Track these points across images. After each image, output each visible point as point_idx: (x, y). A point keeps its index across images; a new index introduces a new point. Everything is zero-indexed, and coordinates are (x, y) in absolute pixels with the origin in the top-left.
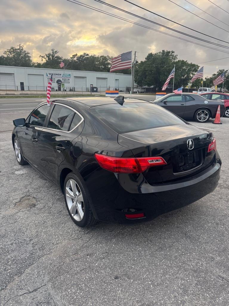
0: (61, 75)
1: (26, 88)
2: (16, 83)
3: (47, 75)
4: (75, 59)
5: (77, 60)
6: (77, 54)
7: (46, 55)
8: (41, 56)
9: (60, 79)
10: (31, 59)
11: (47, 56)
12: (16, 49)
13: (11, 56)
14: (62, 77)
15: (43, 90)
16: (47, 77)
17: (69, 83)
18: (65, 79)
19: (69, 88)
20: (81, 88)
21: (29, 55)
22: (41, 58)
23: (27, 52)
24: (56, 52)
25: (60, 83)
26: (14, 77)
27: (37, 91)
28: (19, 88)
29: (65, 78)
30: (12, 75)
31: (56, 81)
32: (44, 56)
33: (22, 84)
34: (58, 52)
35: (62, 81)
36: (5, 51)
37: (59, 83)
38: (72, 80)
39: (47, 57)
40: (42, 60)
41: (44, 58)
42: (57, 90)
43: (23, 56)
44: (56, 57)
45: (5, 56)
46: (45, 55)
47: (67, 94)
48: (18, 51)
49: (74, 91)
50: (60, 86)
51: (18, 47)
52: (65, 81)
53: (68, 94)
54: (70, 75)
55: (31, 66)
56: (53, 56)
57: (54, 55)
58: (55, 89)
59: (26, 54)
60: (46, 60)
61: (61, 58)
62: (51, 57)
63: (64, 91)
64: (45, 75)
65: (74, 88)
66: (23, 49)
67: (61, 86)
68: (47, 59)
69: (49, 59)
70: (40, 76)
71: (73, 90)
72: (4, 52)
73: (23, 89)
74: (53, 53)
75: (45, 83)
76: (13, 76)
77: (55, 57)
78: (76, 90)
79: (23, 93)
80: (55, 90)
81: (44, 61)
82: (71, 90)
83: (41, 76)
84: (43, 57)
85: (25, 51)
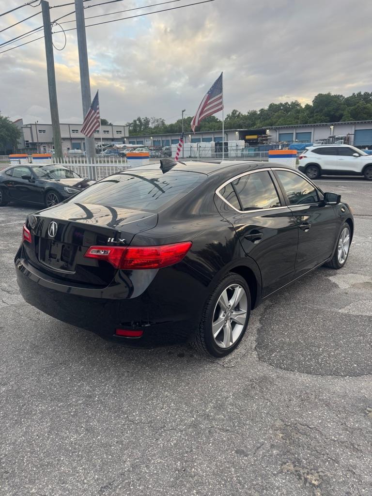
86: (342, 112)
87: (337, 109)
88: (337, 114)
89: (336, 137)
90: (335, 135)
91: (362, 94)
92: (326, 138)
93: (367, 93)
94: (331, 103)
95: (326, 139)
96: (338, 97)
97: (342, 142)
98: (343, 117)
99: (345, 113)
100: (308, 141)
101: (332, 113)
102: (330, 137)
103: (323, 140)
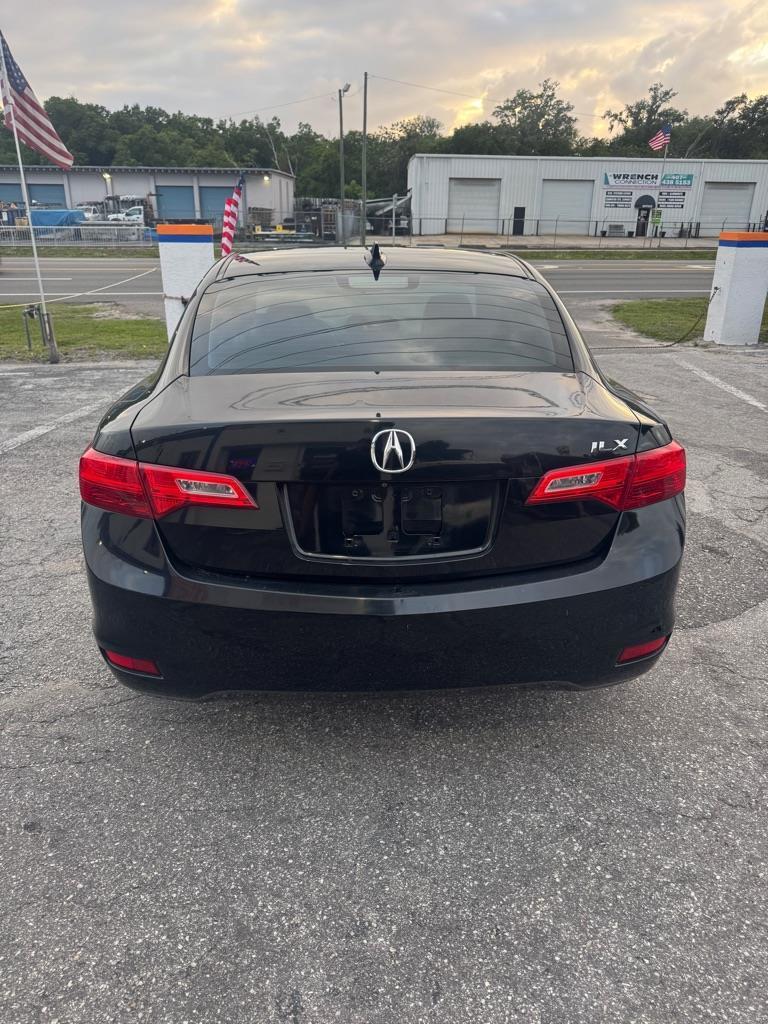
0: (656, 177)
1: (528, 228)
2: (502, 212)
3: (607, 182)
4: (735, 114)
5: (743, 116)
6: (744, 97)
7: (629, 109)
8: (608, 113)
9: (649, 194)
10: (576, 126)
11: (630, 111)
12: (532, 97)
13: (513, 121)
14: (662, 184)
15: (585, 232)
16: (605, 186)
17: (682, 206)
18: (669, 194)
19: (679, 225)
20: (721, 226)
21: (569, 114)
22: (608, 120)
23: (564, 105)
24: (667, 93)
25: (648, 210)
26: (499, 190)
27: (555, 235)
28: (509, 228)
29: (671, 189)
30: (493, 185)
31: (633, 203)
32: (621, 114)
33: (520, 213)
34: (674, 95)
35: (656, 200)
36: (500, 107)
37: (645, 209)
38: (695, 195)
39: (631, 114)
40: (612, 126)
41: (620, 120)
42: (630, 234)
43: (551, 117)
44: (666, 114)
45: (496, 122)
46: (623, 108)
47: (659, 248)
48: (539, 101)
49: (697, 237)
50: (646, 217)
51: (540, 91)
52: (667, 200)
53: (664, 248)
54: (690, 177)
55: (571, 153)
56: (652, 112)
57: (659, 106)
58: (626, 232)
59: (560, 111)
60: (625, 129)
61: (679, 115)
62: (644, 115)
63: (656, 236)
64: (599, 183)
65: (698, 224)
66: (553, 94)
67: (650, 219)
68: (630, 123)
69: (637, 122)
70: (582, 184)
71: (693, 232)
72: (494, 110)
73: (518, 229)
74: (654, 98)
75: (595, 210)
76: (496, 187)
77: (660, 115)
78: (702, 233)
79: (510, 243)
80: (626, 234)
81: (619, 130)
82: (682, 234)
83: (587, 183)
84: (616, 116)
85: (559, 102)
86: (113, 144)
87: (100, 138)
88: (103, 148)
89: (121, 198)
90: (117, 193)
91: (143, 108)
92: (100, 199)
93: (151, 108)
94: (83, 121)
95: (100, 201)
96: (95, 111)
97: (140, 210)
98: (116, 155)
99: (118, 146)
100: (59, 204)
101: (91, 144)
102: (109, 198)
103: (96, 204)
